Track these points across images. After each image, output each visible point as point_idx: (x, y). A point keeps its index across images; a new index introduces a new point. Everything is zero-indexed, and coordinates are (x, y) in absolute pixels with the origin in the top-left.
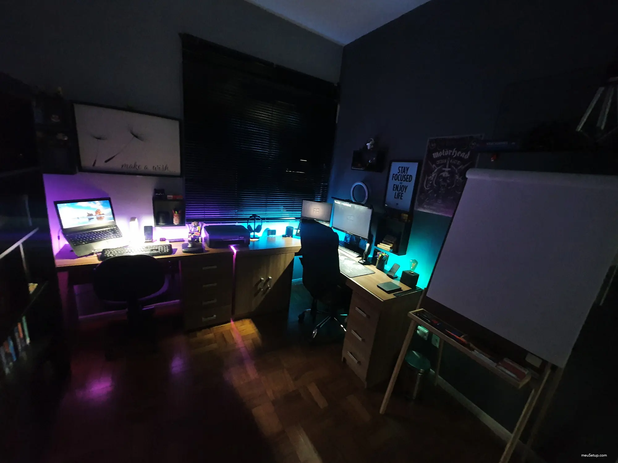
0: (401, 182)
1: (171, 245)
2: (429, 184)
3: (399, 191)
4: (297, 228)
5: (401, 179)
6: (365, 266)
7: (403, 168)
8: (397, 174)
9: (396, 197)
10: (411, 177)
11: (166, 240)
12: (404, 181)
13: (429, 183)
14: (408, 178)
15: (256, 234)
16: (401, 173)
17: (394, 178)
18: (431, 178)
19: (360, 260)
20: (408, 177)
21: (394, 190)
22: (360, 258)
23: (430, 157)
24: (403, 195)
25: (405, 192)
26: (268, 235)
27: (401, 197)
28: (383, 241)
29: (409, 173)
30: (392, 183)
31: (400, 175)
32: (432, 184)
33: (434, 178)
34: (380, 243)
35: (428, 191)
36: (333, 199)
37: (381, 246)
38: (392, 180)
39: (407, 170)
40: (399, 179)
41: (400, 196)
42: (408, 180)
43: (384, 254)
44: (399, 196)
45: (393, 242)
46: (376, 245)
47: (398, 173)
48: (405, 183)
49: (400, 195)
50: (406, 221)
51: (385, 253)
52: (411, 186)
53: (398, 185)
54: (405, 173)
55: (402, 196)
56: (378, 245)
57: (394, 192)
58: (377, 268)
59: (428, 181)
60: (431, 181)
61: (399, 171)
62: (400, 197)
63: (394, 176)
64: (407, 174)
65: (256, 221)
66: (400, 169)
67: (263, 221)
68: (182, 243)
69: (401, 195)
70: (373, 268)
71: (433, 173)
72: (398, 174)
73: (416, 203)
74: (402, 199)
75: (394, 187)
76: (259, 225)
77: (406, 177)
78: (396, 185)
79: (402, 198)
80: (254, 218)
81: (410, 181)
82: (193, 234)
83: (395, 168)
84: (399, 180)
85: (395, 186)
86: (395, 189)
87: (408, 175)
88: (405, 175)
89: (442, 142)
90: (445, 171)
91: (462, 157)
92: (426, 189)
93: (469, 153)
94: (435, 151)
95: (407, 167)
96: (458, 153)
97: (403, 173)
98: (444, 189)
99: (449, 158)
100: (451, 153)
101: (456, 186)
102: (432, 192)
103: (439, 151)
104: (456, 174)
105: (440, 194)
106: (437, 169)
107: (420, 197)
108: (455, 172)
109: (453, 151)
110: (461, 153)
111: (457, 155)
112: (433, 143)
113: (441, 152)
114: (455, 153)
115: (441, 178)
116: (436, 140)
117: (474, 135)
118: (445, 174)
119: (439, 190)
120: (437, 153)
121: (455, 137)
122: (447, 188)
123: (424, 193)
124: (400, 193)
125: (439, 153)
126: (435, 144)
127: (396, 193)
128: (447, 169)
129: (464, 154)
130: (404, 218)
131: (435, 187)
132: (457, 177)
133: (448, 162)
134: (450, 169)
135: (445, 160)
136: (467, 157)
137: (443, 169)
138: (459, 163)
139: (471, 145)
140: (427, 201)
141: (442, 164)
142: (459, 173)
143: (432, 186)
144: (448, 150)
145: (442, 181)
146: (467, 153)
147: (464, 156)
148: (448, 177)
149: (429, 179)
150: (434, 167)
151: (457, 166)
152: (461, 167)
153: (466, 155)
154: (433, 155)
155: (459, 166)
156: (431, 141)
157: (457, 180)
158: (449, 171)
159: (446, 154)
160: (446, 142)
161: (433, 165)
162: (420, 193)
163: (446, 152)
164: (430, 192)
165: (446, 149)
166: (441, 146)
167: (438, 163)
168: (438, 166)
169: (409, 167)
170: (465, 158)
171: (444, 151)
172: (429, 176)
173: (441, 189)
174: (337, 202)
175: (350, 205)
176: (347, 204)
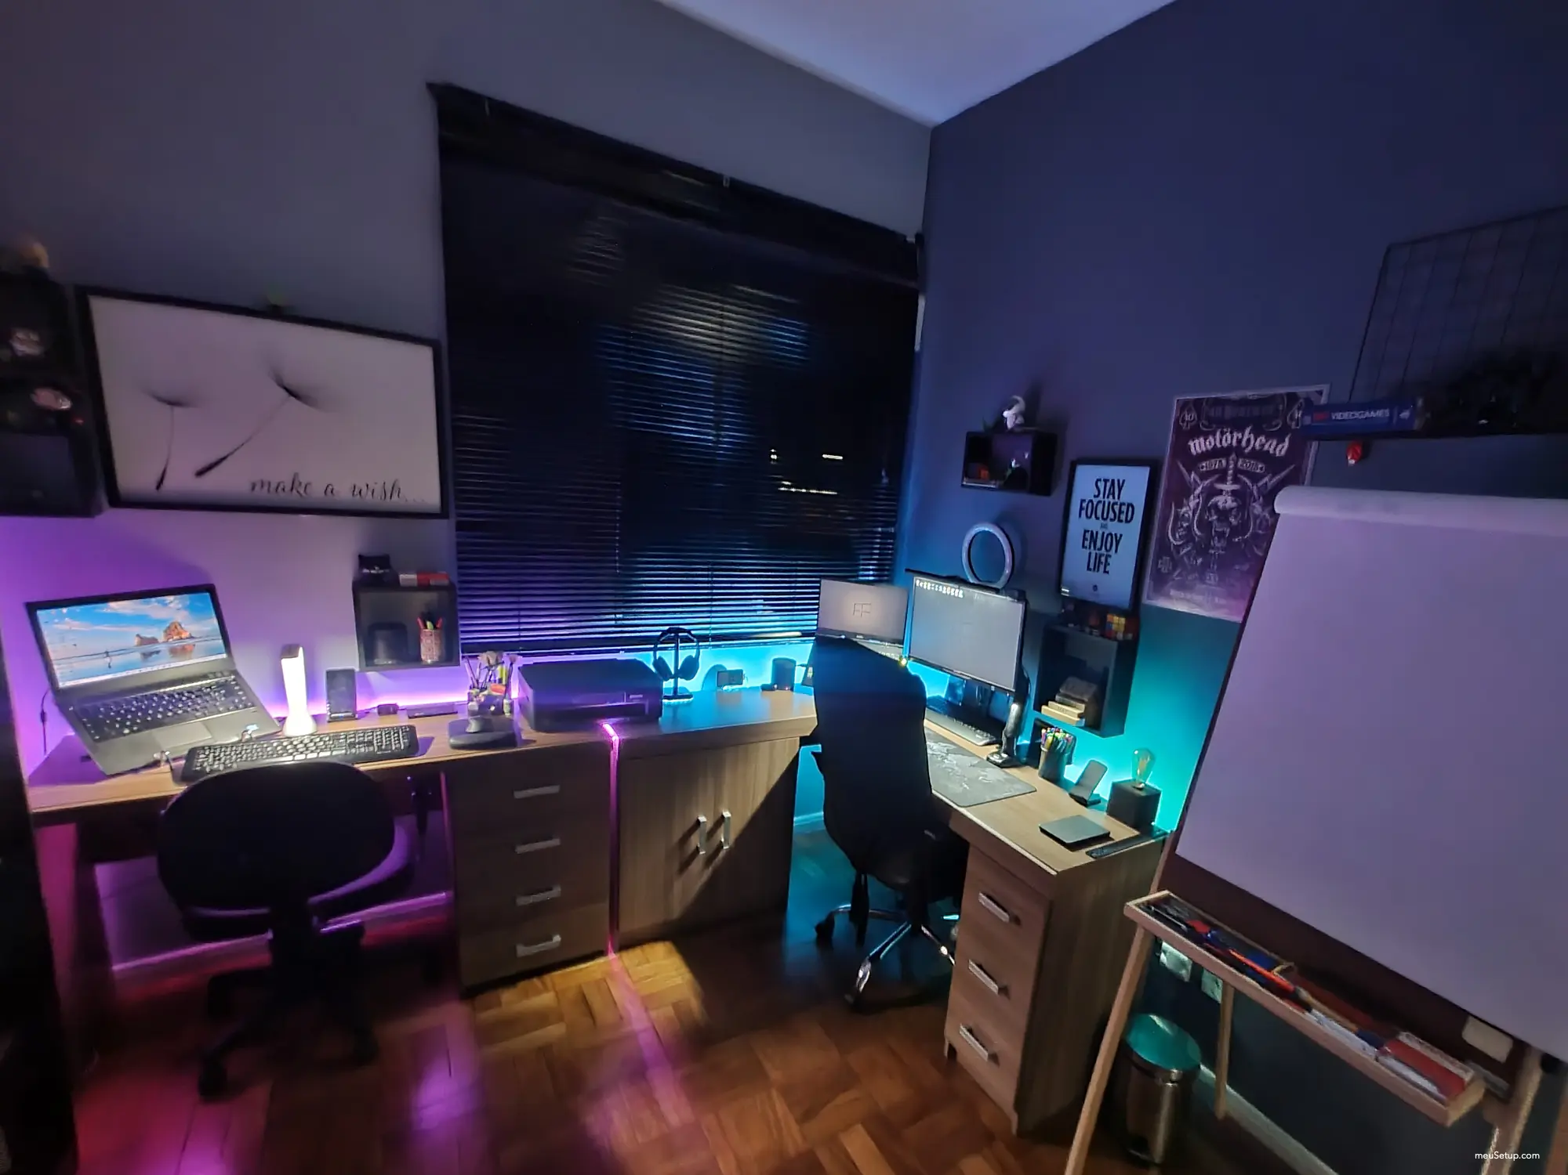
0: (1103, 521)
1: (412, 729)
2: (1182, 529)
3: (1100, 549)
4: (806, 663)
5: (1105, 516)
6: (1007, 770)
7: (1109, 484)
8: (1091, 501)
9: (1092, 567)
10: (1130, 509)
11: (399, 712)
12: (1111, 520)
13: (1182, 526)
14: (1123, 512)
15: (682, 682)
16: (1104, 497)
17: (1083, 512)
18: (1186, 512)
19: (992, 754)
20: (1124, 508)
21: (1084, 545)
22: (994, 748)
23: (1180, 449)
24: (1109, 561)
25: (1116, 551)
26: (720, 686)
27: (1106, 567)
28: (1057, 697)
29: (1125, 497)
30: (1077, 525)
31: (1099, 502)
32: (1189, 529)
33: (1194, 512)
34: (1050, 703)
35: (1178, 548)
36: (910, 574)
37: (1052, 711)
38: (1080, 517)
39: (1120, 488)
40: (1099, 514)
41: (1101, 563)
42: (1123, 517)
43: (1059, 735)
44: (1099, 564)
45: (1086, 700)
46: (1038, 708)
47: (1095, 496)
48: (1114, 527)
49: (1103, 559)
50: (1120, 636)
51: (1065, 732)
52: (1131, 534)
53: (1097, 533)
54: (1114, 498)
55: (1107, 564)
56: (1044, 707)
57: (1088, 551)
58: (1043, 777)
59: (1178, 519)
60: (1188, 520)
61: (1097, 494)
62: (1102, 567)
63: (1084, 505)
64: (1119, 501)
65: (680, 645)
67: (700, 644)
68: (451, 718)
69: (1106, 560)
70: (1030, 776)
71: (1192, 497)
72: (1096, 501)
73: (1148, 581)
74: (1108, 572)
75: (1085, 539)
76: (690, 657)
77: (1117, 508)
78: (1092, 532)
79: (1108, 568)
80: (674, 636)
81: (1127, 521)
82: (483, 689)
83: (1087, 481)
84: (1097, 518)
85: (1088, 536)
86: (1087, 543)
87: (1122, 504)
88: (1116, 503)
89: (1213, 410)
90: (1224, 493)
91: (1268, 451)
92: (1172, 545)
93: (1287, 440)
94: (1195, 433)
95: (1119, 481)
96: (1258, 440)
97: (1108, 497)
98: (1223, 543)
99: (1233, 456)
100: (1239, 441)
101: (1255, 535)
102: (1190, 551)
103: (1206, 436)
104: (1255, 501)
105: (1213, 558)
106: (1201, 486)
107: (1159, 566)
108: (1252, 494)
109: (1243, 435)
110: (1267, 441)
111: (1254, 448)
112: (1189, 411)
113: (1211, 438)
114: (1249, 441)
115: (1213, 511)
116: (1197, 403)
117: (1301, 390)
118: (1225, 501)
119: (1208, 546)
120: (1202, 439)
121: (1250, 394)
122: (1229, 541)
123: (1170, 554)
124: (1101, 555)
125: (1205, 440)
126: (1194, 415)
127: (1090, 554)
128: (1228, 487)
129: (1275, 443)
130: (1114, 627)
131: (1197, 539)
132: (1257, 509)
133: (1231, 467)
134: (1236, 487)
135: (1224, 462)
136: (1283, 452)
137: (1220, 486)
138: (1261, 469)
139: (1292, 418)
140: (1177, 576)
141: (1215, 472)
142: (1261, 498)
143: (1189, 537)
144: (1231, 433)
145: (1218, 519)
146: (1284, 441)
147: (1275, 449)
148: (1233, 509)
149: (1182, 513)
150: (1194, 479)
151: (1255, 478)
152: (1266, 479)
153: (1280, 446)
154: (1190, 446)
155: (1262, 476)
156: (1184, 406)
157: (1256, 517)
158: (1234, 493)
159: (1225, 444)
160: (1223, 410)
161: (1190, 474)
162: (1158, 556)
163: (1224, 437)
164: (1185, 554)
165: (1225, 430)
166: (1211, 421)
167: (1205, 469)
168: (1203, 476)
169: (1124, 481)
170: (1277, 455)
171: (1218, 434)
172: (1180, 505)
173: (1216, 542)
174: (921, 584)
175: (961, 592)
176: (953, 590)
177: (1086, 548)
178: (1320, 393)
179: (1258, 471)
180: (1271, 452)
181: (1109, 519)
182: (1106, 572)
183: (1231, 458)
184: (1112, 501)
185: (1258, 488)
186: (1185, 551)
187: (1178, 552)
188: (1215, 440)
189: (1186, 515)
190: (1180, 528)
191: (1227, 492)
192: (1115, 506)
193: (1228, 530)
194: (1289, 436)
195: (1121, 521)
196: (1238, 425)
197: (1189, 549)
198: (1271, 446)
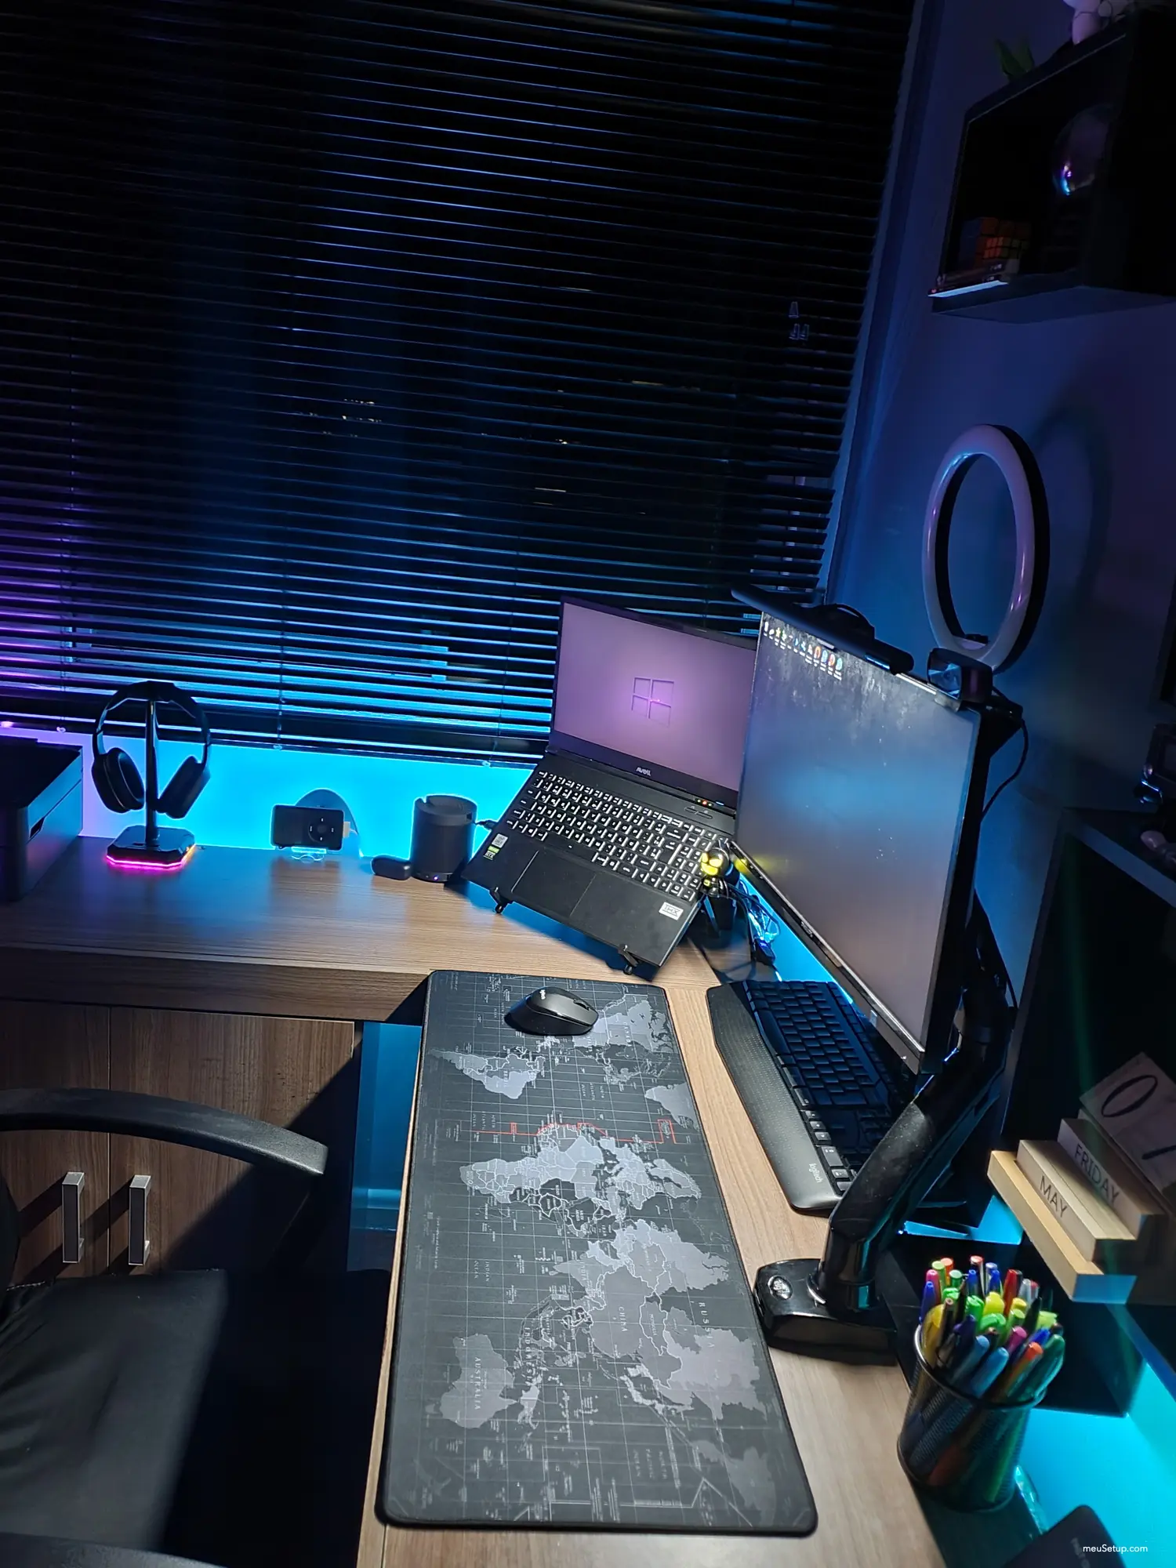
22: (815, 1241)
34: (1028, 1145)
56: (998, 1156)
174: (772, 633)
175: (841, 660)
176: (825, 656)
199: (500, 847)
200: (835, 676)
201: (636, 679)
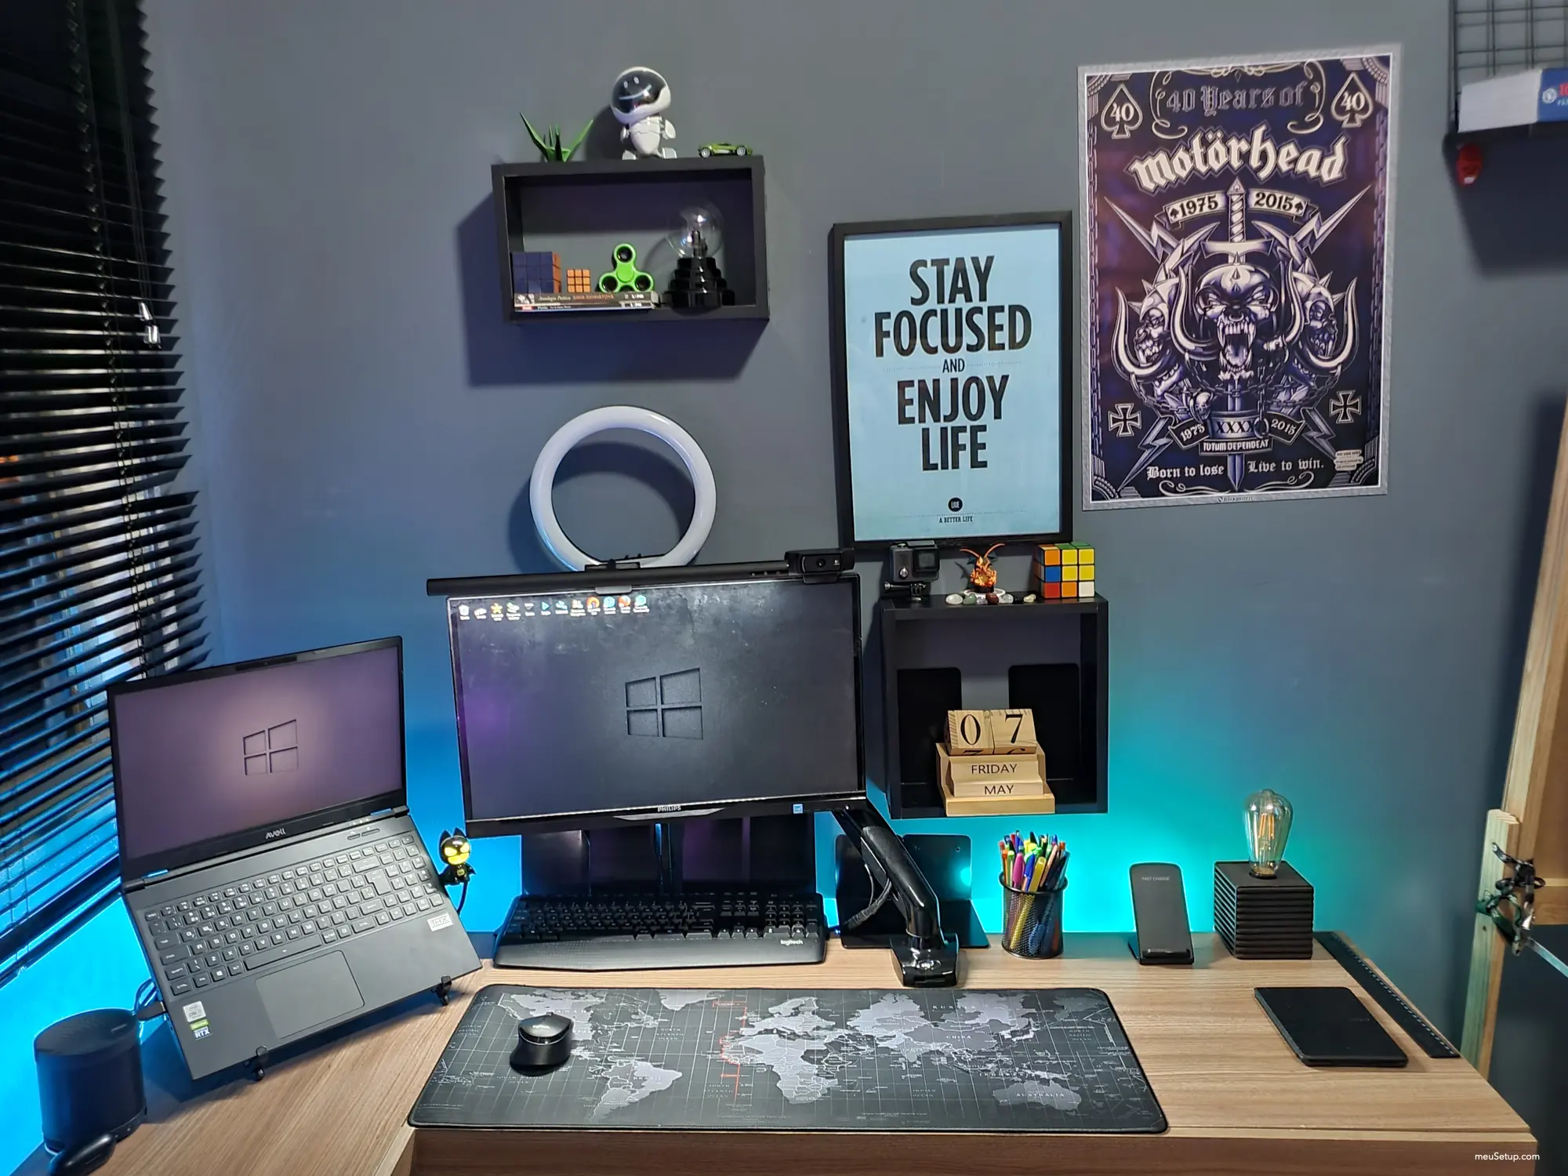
0: (949, 356)
2: (1149, 343)
3: (953, 417)
5: (952, 342)
6: (959, 982)
7: (949, 271)
8: (904, 315)
9: (935, 457)
10: (1018, 314)
12: (970, 348)
13: (1149, 337)
14: (1001, 328)
16: (941, 300)
17: (889, 343)
18: (1154, 307)
20: (1002, 318)
21: (903, 419)
23: (1115, 181)
24: (981, 437)
25: (998, 415)
27: (974, 455)
29: (999, 293)
30: (876, 376)
31: (933, 312)
32: (1165, 340)
33: (1172, 305)
35: (1148, 382)
38: (880, 352)
39: (983, 277)
40: (934, 339)
41: (964, 447)
42: (1002, 337)
44: (957, 450)
47: (914, 302)
48: (985, 364)
49: (964, 438)
52: (1032, 372)
53: (936, 382)
54: (969, 299)
55: (977, 447)
57: (918, 427)
59: (1134, 321)
60: (1160, 322)
61: (918, 294)
62: (965, 457)
63: (888, 325)
64: (985, 306)
66: (928, 275)
69: (974, 438)
71: (1161, 276)
72: (918, 312)
73: (1089, 462)
74: (984, 464)
75: (903, 403)
77: (981, 321)
78: (922, 382)
79: (982, 456)
81: (1014, 345)
83: (883, 270)
84: (934, 351)
85: (912, 393)
86: (912, 411)
87: (993, 311)
88: (979, 310)
89: (1175, 96)
90: (1231, 260)
91: (1306, 172)
92: (1133, 377)
93: (1339, 148)
94: (1144, 144)
95: (975, 260)
96: (1284, 151)
97: (952, 300)
98: (1246, 356)
99: (1237, 185)
100: (1245, 157)
101: (1307, 332)
102: (1176, 383)
103: (1170, 148)
104: (1296, 268)
105: (1230, 387)
106: (1178, 251)
107: (1112, 426)
108: (1287, 257)
109: (1250, 143)
110: (1301, 154)
111: (1277, 166)
112: (1122, 100)
113: (1181, 154)
114: (1264, 156)
115: (1212, 296)
116: (1139, 85)
117: (1351, 56)
118: (1236, 275)
119: (1215, 367)
120: (1162, 157)
121: (1253, 64)
122: (1257, 351)
123: (1129, 395)
124: (957, 430)
125: (1170, 158)
126: (1133, 106)
127: (926, 432)
128: (1239, 246)
129: (1316, 154)
130: (1068, 574)
131: (1187, 356)
132: (1304, 283)
133: (1236, 207)
134: (1255, 245)
135: (1219, 199)
136: (1336, 174)
137: (1217, 247)
138: (1299, 206)
139: (1341, 110)
140: (1156, 439)
141: (1203, 220)
142: (1307, 261)
143: (1169, 354)
144: (1225, 141)
145: (1226, 313)
146: (1333, 154)
147: (1319, 167)
148: (1254, 287)
149: (1144, 310)
150: (1159, 237)
151: (1290, 225)
152: (1311, 225)
153: (1327, 162)
154: (1135, 172)
155: (1303, 220)
156: (1106, 91)
157: (1304, 299)
158: (1251, 258)
159: (1216, 166)
160: (1199, 94)
161: (1148, 229)
162: (1105, 404)
163: (1211, 152)
164: (1165, 392)
165: (1210, 136)
166: (1177, 119)
167: (1180, 216)
168: (1180, 231)
169: (990, 259)
170: (1326, 178)
171: (1196, 142)
172: (1140, 296)
173: (1230, 357)
174: (480, 613)
175: (641, 600)
176: (609, 602)
177: (912, 420)
178: (1385, 61)
179: (1293, 211)
180: (1313, 173)
181: (964, 346)
182: (976, 464)
183: (1232, 189)
184: (966, 307)
185: (1301, 243)
186: (1166, 384)
187: (1150, 391)
188: (1192, 158)
189: (1155, 313)
190: (1144, 341)
191: (1237, 258)
192: (977, 318)
193: (1252, 329)
194: (1343, 140)
195: (1002, 347)
196: (1236, 124)
197: (1174, 378)
198: (1310, 163)
199: (205, 1015)
200: (635, 611)
201: (244, 738)
